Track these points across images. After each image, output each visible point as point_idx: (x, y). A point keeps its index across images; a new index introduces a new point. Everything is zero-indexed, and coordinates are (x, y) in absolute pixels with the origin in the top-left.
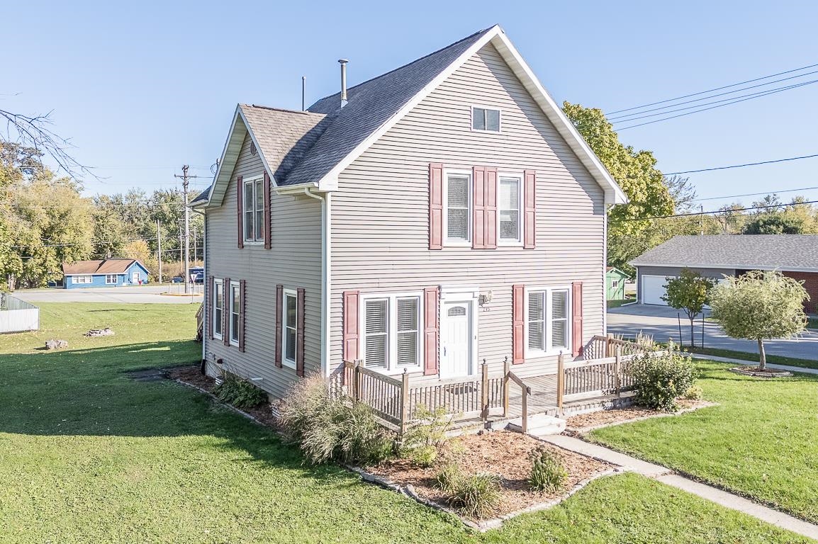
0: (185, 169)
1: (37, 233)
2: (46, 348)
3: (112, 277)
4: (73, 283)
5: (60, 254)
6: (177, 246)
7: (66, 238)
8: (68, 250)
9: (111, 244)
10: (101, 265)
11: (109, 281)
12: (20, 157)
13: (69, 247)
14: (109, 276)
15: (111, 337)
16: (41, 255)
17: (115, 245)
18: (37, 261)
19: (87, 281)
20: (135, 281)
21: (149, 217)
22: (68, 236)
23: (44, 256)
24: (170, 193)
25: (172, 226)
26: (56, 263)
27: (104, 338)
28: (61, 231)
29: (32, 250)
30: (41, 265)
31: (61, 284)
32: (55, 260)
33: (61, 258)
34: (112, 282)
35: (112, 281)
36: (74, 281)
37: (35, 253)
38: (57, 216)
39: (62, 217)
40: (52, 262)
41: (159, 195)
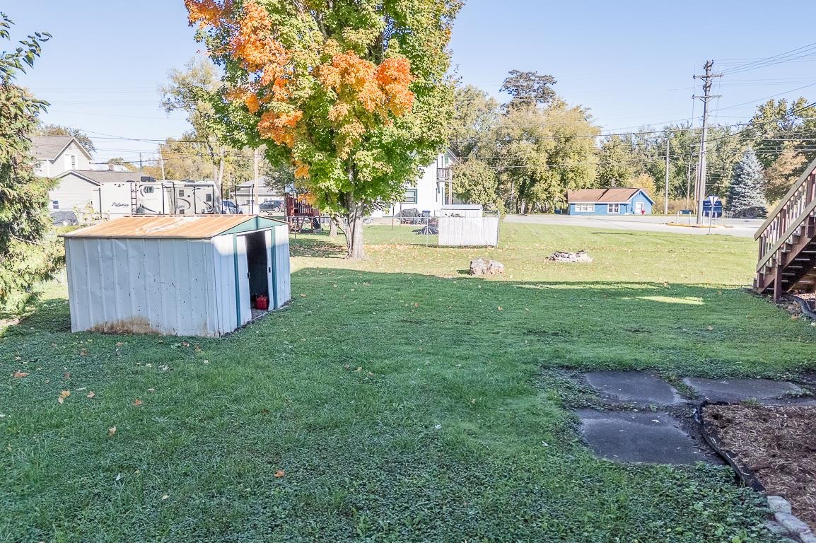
0: (707, 67)
1: (543, 157)
2: (469, 272)
3: (614, 206)
4: (576, 211)
5: (564, 180)
6: (684, 183)
7: (570, 163)
8: (571, 175)
9: (617, 175)
10: (604, 193)
11: (611, 210)
12: (536, 86)
13: (573, 171)
14: (611, 205)
15: (584, 265)
16: (546, 180)
17: (621, 176)
18: (543, 185)
19: (590, 209)
20: (638, 211)
21: (657, 154)
22: (572, 160)
23: (548, 181)
24: (680, 127)
25: (680, 163)
26: (559, 188)
27: (573, 266)
28: (566, 155)
29: (538, 175)
30: (546, 190)
31: (566, 212)
32: (559, 185)
33: (565, 184)
34: (614, 212)
35: (614, 210)
36: (577, 209)
37: (541, 178)
38: (563, 140)
39: (567, 140)
40: (555, 189)
41: (668, 131)
